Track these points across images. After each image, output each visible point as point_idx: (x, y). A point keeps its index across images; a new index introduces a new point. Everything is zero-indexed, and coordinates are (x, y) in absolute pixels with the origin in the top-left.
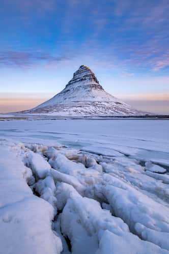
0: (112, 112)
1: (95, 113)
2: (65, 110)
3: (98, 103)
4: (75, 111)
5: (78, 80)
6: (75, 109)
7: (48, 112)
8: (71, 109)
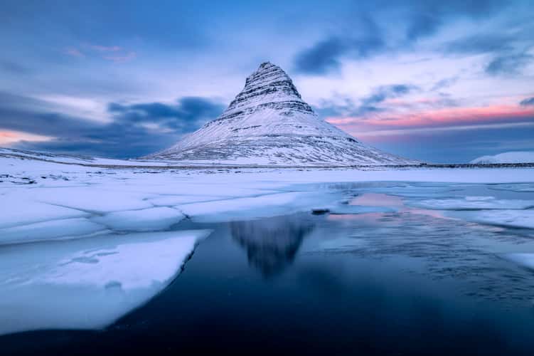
0: (350, 157)
1: (320, 160)
2: (257, 152)
3: (316, 139)
4: (279, 156)
5: (259, 91)
6: (276, 150)
7: (224, 156)
8: (270, 152)
